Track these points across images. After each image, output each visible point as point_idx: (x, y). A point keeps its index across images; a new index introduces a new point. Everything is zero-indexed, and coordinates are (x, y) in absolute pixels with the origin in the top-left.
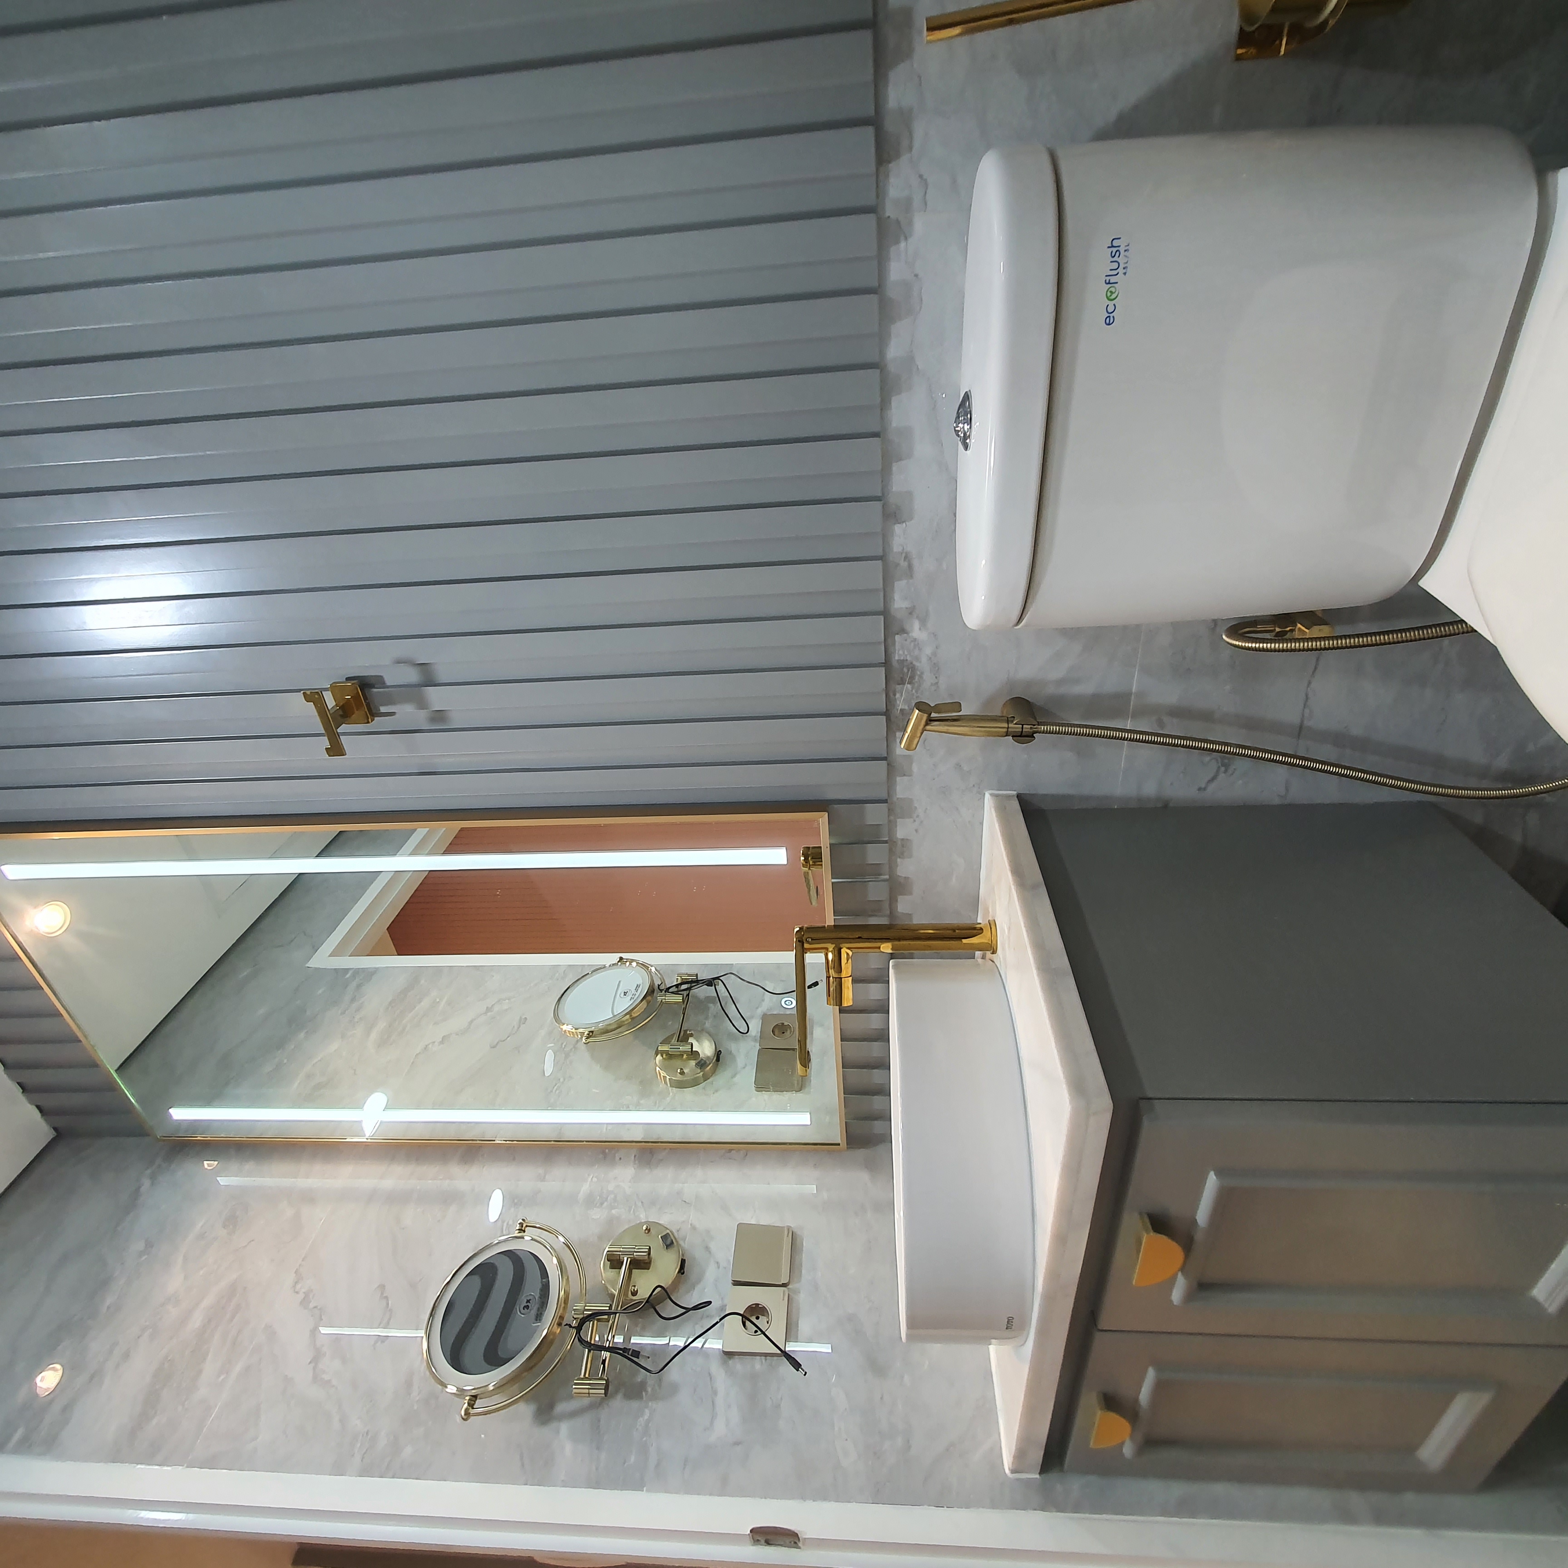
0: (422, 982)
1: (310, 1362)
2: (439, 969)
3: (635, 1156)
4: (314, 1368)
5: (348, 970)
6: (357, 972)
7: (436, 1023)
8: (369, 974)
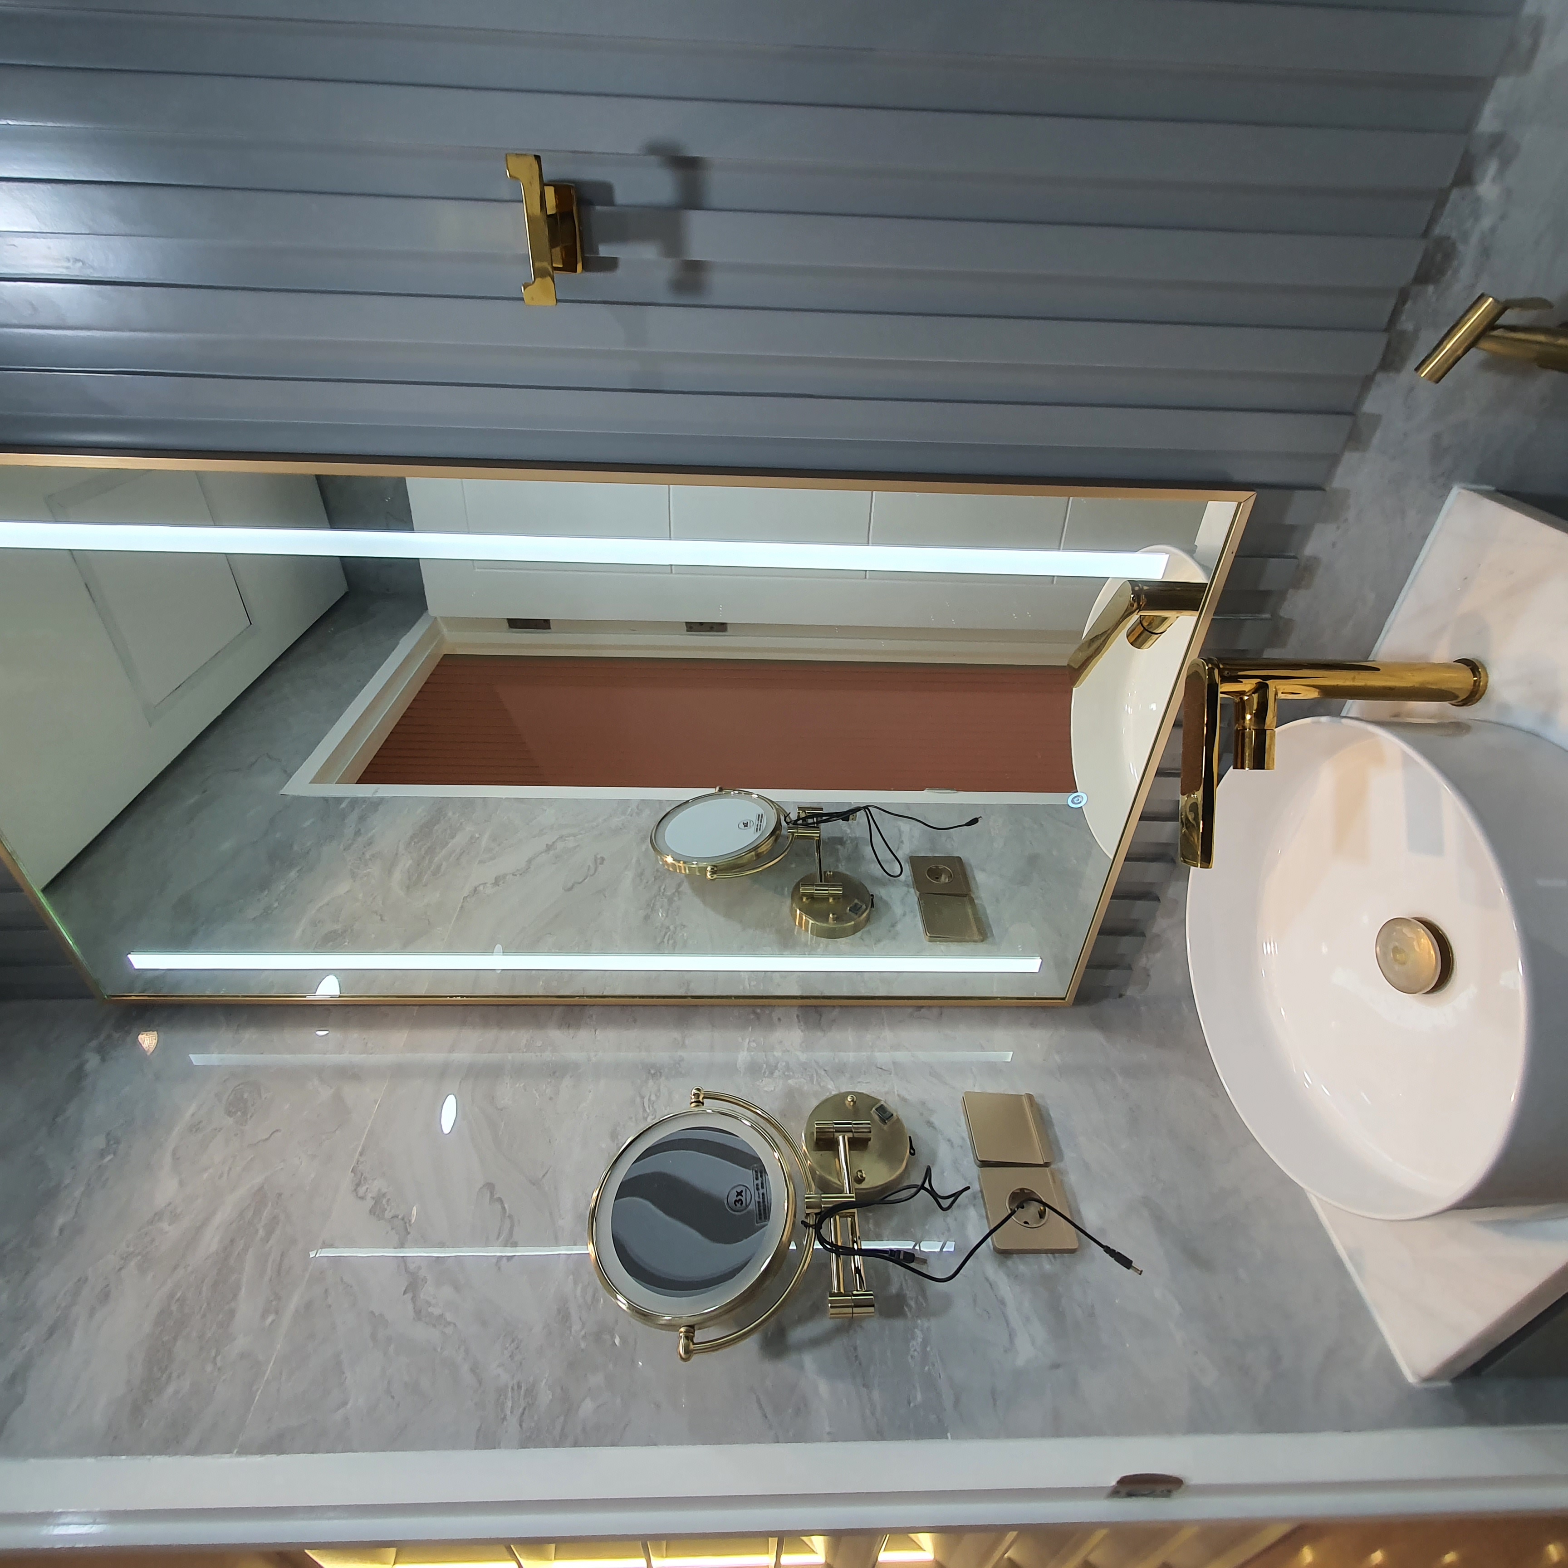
0: (450, 814)
1: (405, 1293)
2: (469, 802)
3: (798, 1016)
4: (414, 1299)
5: (344, 798)
6: (355, 802)
7: (480, 862)
8: (376, 804)
